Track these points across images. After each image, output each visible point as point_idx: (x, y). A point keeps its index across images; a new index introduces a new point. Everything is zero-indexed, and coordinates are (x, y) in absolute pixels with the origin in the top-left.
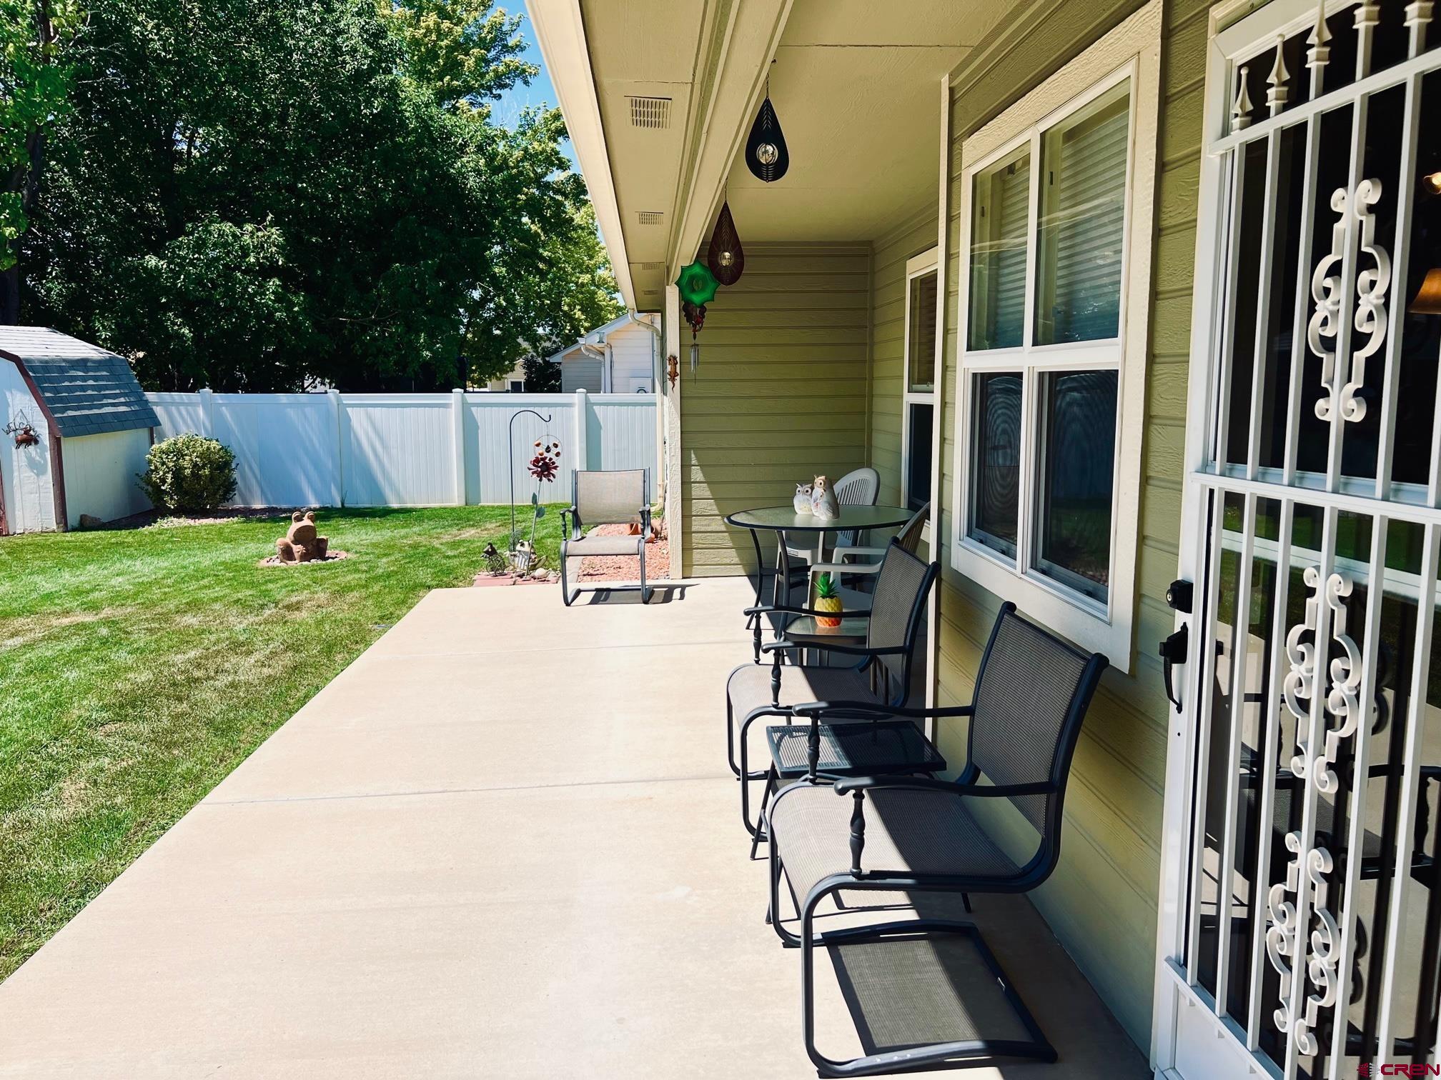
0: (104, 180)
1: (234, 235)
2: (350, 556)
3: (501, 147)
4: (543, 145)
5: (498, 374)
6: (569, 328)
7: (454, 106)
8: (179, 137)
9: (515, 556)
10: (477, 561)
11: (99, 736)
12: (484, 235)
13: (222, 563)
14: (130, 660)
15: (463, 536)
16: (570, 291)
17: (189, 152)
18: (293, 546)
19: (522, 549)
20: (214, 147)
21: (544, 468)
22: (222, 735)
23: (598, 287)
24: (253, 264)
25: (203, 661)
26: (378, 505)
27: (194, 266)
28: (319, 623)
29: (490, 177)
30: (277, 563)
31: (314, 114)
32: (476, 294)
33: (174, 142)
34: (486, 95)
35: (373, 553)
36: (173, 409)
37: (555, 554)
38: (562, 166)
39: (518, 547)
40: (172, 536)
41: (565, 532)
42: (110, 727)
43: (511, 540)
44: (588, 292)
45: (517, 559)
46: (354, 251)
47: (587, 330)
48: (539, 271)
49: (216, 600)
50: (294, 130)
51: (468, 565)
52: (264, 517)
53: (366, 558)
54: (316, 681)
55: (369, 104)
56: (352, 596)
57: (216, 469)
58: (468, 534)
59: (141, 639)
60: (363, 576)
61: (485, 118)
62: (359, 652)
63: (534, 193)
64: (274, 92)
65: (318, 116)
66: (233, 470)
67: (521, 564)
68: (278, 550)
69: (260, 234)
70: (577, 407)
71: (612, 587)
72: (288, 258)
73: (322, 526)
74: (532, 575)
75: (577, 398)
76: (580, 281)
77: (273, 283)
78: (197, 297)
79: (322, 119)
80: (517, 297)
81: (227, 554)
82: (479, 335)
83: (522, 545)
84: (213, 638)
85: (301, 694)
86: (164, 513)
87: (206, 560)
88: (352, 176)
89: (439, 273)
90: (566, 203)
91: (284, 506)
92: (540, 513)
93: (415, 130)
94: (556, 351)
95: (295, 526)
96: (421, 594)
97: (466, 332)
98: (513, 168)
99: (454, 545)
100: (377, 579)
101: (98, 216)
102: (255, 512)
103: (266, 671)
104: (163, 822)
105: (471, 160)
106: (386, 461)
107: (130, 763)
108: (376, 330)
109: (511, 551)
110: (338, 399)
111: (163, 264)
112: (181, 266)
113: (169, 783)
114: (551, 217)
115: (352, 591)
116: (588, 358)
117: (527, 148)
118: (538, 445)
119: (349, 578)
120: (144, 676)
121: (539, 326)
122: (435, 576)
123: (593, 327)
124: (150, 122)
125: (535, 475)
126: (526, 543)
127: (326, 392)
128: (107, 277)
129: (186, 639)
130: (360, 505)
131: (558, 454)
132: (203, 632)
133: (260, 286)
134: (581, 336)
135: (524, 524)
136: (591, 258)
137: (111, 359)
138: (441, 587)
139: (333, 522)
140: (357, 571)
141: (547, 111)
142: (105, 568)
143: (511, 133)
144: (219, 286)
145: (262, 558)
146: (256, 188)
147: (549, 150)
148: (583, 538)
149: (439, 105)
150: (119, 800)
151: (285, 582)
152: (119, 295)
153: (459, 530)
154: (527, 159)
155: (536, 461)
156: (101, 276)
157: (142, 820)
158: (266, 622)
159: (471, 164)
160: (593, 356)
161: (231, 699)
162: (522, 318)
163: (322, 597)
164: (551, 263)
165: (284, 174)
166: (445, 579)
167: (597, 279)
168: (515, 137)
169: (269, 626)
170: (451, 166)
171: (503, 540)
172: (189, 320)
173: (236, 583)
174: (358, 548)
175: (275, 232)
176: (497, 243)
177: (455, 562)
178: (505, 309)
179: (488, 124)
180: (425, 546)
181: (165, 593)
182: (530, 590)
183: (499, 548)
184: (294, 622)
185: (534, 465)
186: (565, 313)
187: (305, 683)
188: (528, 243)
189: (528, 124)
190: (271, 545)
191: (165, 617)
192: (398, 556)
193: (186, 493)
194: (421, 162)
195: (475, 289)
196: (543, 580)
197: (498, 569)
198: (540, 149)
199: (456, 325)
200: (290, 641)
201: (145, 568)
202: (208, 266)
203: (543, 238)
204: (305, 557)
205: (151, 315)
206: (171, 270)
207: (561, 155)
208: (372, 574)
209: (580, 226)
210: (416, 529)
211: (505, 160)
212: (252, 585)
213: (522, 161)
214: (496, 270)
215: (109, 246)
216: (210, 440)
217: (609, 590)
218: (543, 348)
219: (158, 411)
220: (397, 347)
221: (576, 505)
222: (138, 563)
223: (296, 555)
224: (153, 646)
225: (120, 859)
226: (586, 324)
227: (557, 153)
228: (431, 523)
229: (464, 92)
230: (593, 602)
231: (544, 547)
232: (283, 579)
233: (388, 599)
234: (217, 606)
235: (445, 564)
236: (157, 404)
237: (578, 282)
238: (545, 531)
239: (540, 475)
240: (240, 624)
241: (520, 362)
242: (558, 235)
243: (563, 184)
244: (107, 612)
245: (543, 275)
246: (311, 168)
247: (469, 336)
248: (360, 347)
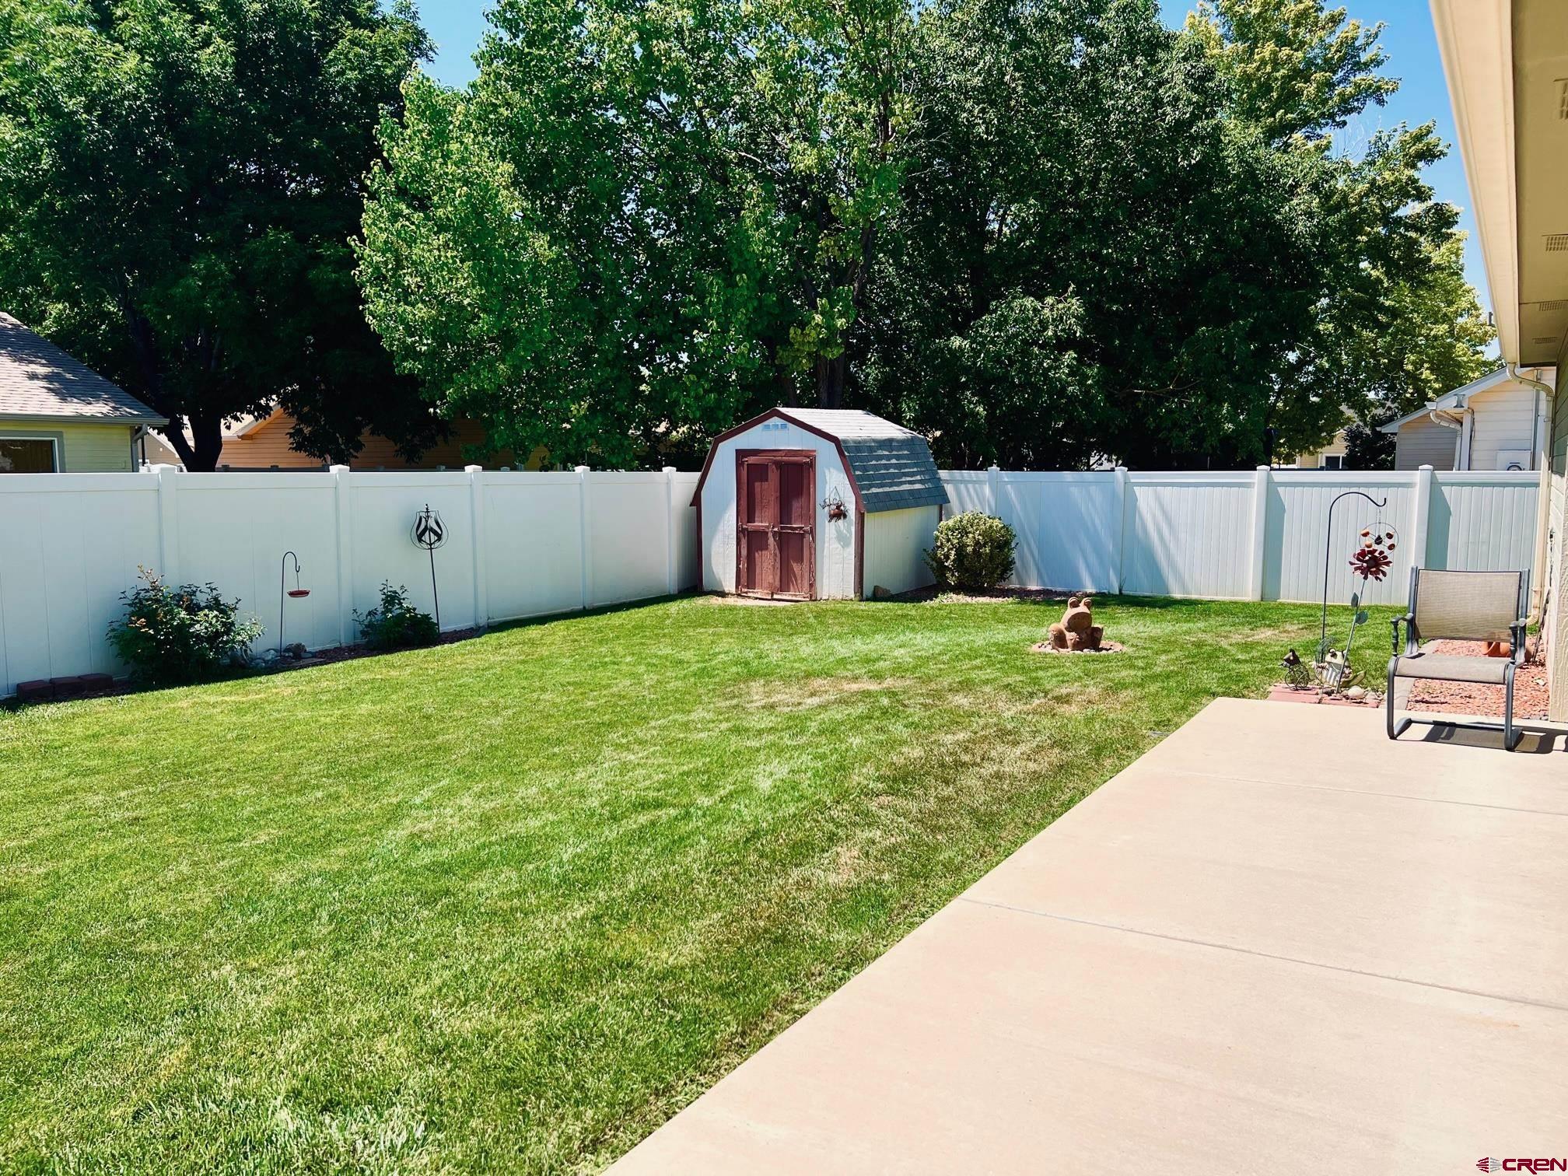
0: (922, 267)
1: (1035, 310)
2: (1125, 649)
3: (1341, 183)
4: (1397, 174)
5: (1311, 448)
6: (1410, 391)
7: (1285, 143)
8: (992, 217)
9: (1323, 668)
10: (1273, 669)
11: (873, 806)
12: (1312, 286)
13: (996, 644)
14: (906, 733)
15: (1256, 637)
16: (1417, 345)
17: (1000, 230)
18: (1067, 633)
19: (1333, 660)
20: (1024, 223)
21: (1372, 563)
22: (984, 829)
23: (1458, 339)
24: (1050, 338)
25: (971, 745)
26: (1159, 594)
27: (994, 343)
28: (1089, 721)
29: (1324, 219)
30: (1048, 649)
31: (1128, 173)
32: (1292, 357)
33: (986, 223)
34: (1327, 124)
35: (1151, 648)
36: (962, 487)
37: (1376, 670)
38: (1421, 195)
39: (1328, 658)
40: (951, 612)
41: (1396, 645)
42: (885, 799)
43: (1319, 648)
44: (1442, 346)
45: (1325, 672)
46: (1156, 317)
47: (1436, 392)
48: (1378, 324)
49: (986, 682)
50: (1104, 195)
51: (1261, 673)
52: (1039, 599)
53: (1144, 653)
54: (1083, 785)
55: (1187, 155)
56: (1125, 695)
57: (997, 548)
58: (1263, 636)
59: (917, 714)
60: (1139, 673)
61: (1323, 151)
62: (1130, 760)
63: (1379, 233)
64: (1088, 158)
65: (1131, 175)
66: (1012, 549)
67: (1330, 678)
68: (1050, 635)
69: (1060, 306)
70: (1418, 487)
71: (1458, 722)
72: (1085, 328)
73: (1097, 613)
74: (1345, 693)
75: (1420, 477)
76: (1432, 333)
77: (1070, 356)
78: (993, 374)
79: (1134, 179)
80: (1345, 357)
81: (1000, 634)
82: (1291, 403)
83: (1334, 655)
84: (982, 722)
85: (1065, 797)
86: (944, 588)
87: (979, 639)
88: (1162, 235)
89: (1252, 334)
90: (1422, 239)
91: (1059, 589)
92: (1361, 618)
93: (1237, 176)
94: (1391, 419)
95: (1070, 612)
96: (1204, 701)
97: (1276, 401)
98: (1353, 205)
99: (1247, 647)
100: (1154, 678)
101: (914, 302)
102: (1030, 593)
103: (1032, 766)
104: (923, 910)
105: (1304, 201)
106: (1172, 546)
107: (899, 840)
108: (1173, 402)
109: (1317, 661)
110: (1126, 477)
111: (966, 344)
112: (982, 344)
113: (931, 870)
114: (1400, 258)
115: (1126, 688)
116: (1439, 426)
117: (1374, 179)
118: (1365, 535)
119: (1124, 673)
120: (917, 752)
121: (1369, 391)
122: (1222, 681)
123: (1446, 389)
124: (967, 206)
125: (1359, 572)
126: (1339, 654)
127: (1113, 470)
128: (916, 359)
129: (956, 720)
130: (1139, 593)
131: (1392, 547)
132: (973, 714)
133: (1056, 360)
134: (1430, 400)
135: (1334, 629)
136: (1450, 303)
137: (913, 439)
138: (1228, 695)
139: (1108, 610)
140: (1132, 667)
141: (1407, 132)
142: (891, 639)
143: (1355, 164)
144: (1015, 362)
145: (1034, 642)
146: (1060, 259)
147: (1404, 178)
148: (1420, 655)
149: (1268, 145)
150: (886, 877)
151: (1056, 671)
152: (925, 377)
153: (1252, 629)
154: (1373, 192)
155: (1363, 554)
156: (911, 359)
157: (906, 902)
158: (1035, 712)
159: (1302, 206)
160: (1446, 424)
161: (995, 790)
162: (1349, 381)
163: (1094, 691)
164: (1394, 313)
165: (1089, 243)
166: (1233, 687)
167: (1456, 330)
168: (1360, 170)
169: (1037, 717)
170: (1277, 212)
171: (1308, 647)
172: (984, 396)
173: (1006, 666)
174: (1135, 642)
175: (1075, 305)
176: (1325, 296)
177: (1246, 668)
178: (1327, 372)
179: (1327, 158)
180: (1211, 645)
181: (940, 670)
182: (1339, 712)
183: (1302, 656)
184: (1062, 716)
185: (1358, 559)
186: (1407, 372)
187: (1071, 785)
188: (1366, 292)
189: (1379, 152)
190: (1044, 630)
191: (938, 695)
192: (1178, 653)
193: (967, 570)
194: (1241, 210)
195: (1294, 351)
196: (1359, 701)
197: (1300, 681)
198: (1392, 179)
199: (1265, 392)
200: (1058, 737)
201: (925, 641)
202: (1007, 343)
203: (1386, 285)
204: (1078, 646)
205: (951, 395)
206: (973, 349)
207: (1421, 183)
208: (1149, 672)
209: (1439, 267)
210: (1201, 625)
211: (1345, 197)
212: (1023, 670)
213: (1367, 195)
214: (1321, 327)
215: (920, 330)
216: (994, 518)
217: (1453, 725)
218: (1373, 417)
219: (949, 489)
220: (1195, 419)
221: (1414, 612)
222: (919, 636)
223: (1069, 643)
224: (927, 723)
225: (883, 938)
226: (1436, 386)
227: (1417, 181)
228: (1220, 619)
229: (1300, 125)
230: (1431, 738)
231: (1361, 661)
232: (1054, 667)
233: (1165, 704)
234: (987, 689)
235: (1233, 669)
236: (947, 482)
237: (1429, 335)
238: (1363, 640)
239: (1365, 572)
240: (1010, 711)
241: (1341, 433)
242: (1407, 279)
243: (1420, 218)
244: (889, 682)
245: (1383, 328)
246: (1118, 232)
247: (1280, 404)
248: (1154, 421)
